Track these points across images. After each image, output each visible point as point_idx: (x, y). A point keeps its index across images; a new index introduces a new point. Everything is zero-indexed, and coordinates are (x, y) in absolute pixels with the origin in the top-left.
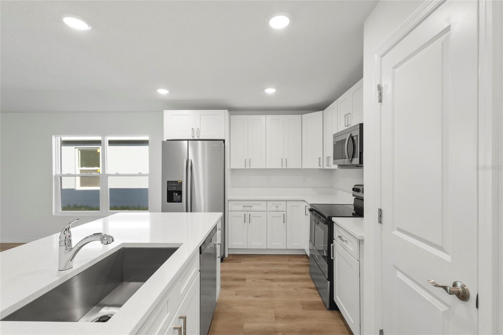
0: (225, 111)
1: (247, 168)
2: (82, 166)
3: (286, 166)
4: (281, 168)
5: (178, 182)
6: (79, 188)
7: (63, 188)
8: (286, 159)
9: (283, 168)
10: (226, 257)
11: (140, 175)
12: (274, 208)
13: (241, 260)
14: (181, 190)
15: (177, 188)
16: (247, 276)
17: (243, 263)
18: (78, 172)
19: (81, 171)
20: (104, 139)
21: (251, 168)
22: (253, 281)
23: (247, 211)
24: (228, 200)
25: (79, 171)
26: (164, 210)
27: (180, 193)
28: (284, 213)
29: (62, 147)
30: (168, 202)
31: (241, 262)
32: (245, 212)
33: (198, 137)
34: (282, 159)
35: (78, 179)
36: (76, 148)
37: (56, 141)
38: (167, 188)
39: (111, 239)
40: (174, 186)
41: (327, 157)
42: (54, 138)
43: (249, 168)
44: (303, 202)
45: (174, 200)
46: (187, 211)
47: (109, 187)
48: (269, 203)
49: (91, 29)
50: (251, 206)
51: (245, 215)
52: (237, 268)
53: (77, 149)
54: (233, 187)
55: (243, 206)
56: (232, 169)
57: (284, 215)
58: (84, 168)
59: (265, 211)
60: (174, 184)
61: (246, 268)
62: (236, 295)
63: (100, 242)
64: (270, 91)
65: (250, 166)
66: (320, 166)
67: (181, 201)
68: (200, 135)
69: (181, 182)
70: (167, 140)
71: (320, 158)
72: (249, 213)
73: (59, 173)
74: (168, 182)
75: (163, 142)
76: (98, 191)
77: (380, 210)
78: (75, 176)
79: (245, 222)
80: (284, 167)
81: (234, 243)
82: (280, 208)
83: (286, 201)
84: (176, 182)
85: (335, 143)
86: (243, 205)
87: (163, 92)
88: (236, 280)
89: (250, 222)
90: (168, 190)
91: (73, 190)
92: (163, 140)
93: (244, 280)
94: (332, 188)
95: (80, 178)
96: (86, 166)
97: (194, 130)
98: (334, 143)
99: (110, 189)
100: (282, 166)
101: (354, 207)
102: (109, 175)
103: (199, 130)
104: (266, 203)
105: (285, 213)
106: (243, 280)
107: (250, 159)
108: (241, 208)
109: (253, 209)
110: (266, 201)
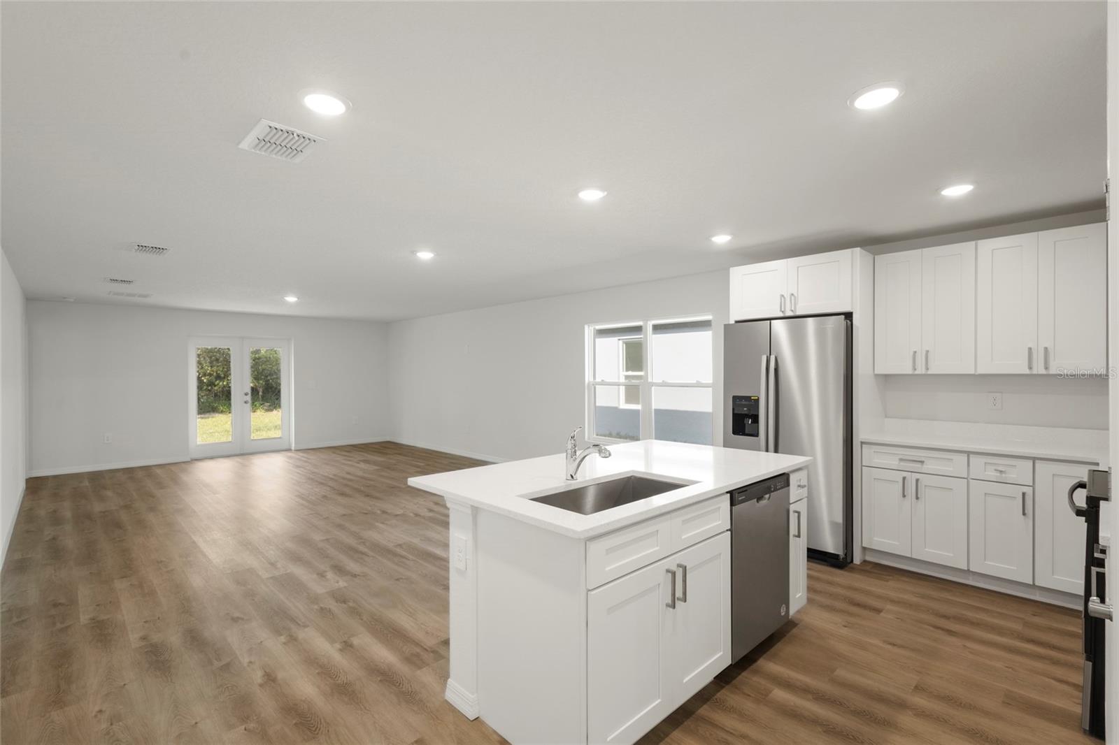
0: (852, 252)
1: (918, 372)
2: (627, 370)
3: (1046, 368)
4: (1027, 371)
5: (752, 398)
6: (623, 406)
7: (598, 404)
8: (1045, 348)
10: (855, 562)
11: (699, 385)
12: (991, 474)
13: (888, 577)
14: (756, 413)
15: (749, 410)
16: (889, 607)
17: (891, 583)
18: (622, 380)
19: (627, 377)
20: (646, 324)
21: (929, 372)
22: (898, 618)
23: (912, 472)
24: (862, 443)
25: (624, 377)
26: (726, 444)
27: (755, 419)
28: (1025, 489)
29: (598, 340)
30: (734, 433)
31: (887, 581)
32: (905, 474)
33: (792, 311)
34: (1030, 349)
35: (622, 389)
36: (619, 340)
37: (589, 331)
38: (733, 409)
39: (608, 453)
40: (745, 406)
42: (586, 327)
45: (747, 432)
46: (767, 450)
47: (654, 407)
48: (973, 459)
49: (607, 195)
50: (922, 462)
52: (873, 589)
53: (621, 342)
54: (886, 417)
55: (901, 460)
56: (887, 377)
58: (630, 373)
59: (964, 478)
60: (744, 402)
61: (893, 594)
62: (845, 627)
63: (598, 455)
64: (957, 191)
65: (928, 369)
67: (757, 435)
68: (797, 307)
69: (757, 398)
70: (737, 322)
72: (918, 476)
73: (592, 379)
74: (735, 398)
75: (727, 327)
76: (637, 411)
78: (618, 384)
79: (904, 496)
80: (1039, 370)
81: (875, 539)
82: (1012, 476)
83: (1035, 459)
84: (748, 398)
86: (901, 457)
87: (721, 239)
88: (858, 605)
89: (917, 498)
90: (736, 412)
91: (616, 408)
92: (729, 321)
93: (878, 611)
95: (626, 388)
96: (633, 370)
97: (784, 298)
99: (655, 410)
100: (1031, 368)
102: (653, 384)
103: (795, 297)
104: (966, 458)
105: (1027, 490)
106: (874, 609)
107: (927, 352)
108: (894, 463)
109: (926, 468)
110: (968, 453)
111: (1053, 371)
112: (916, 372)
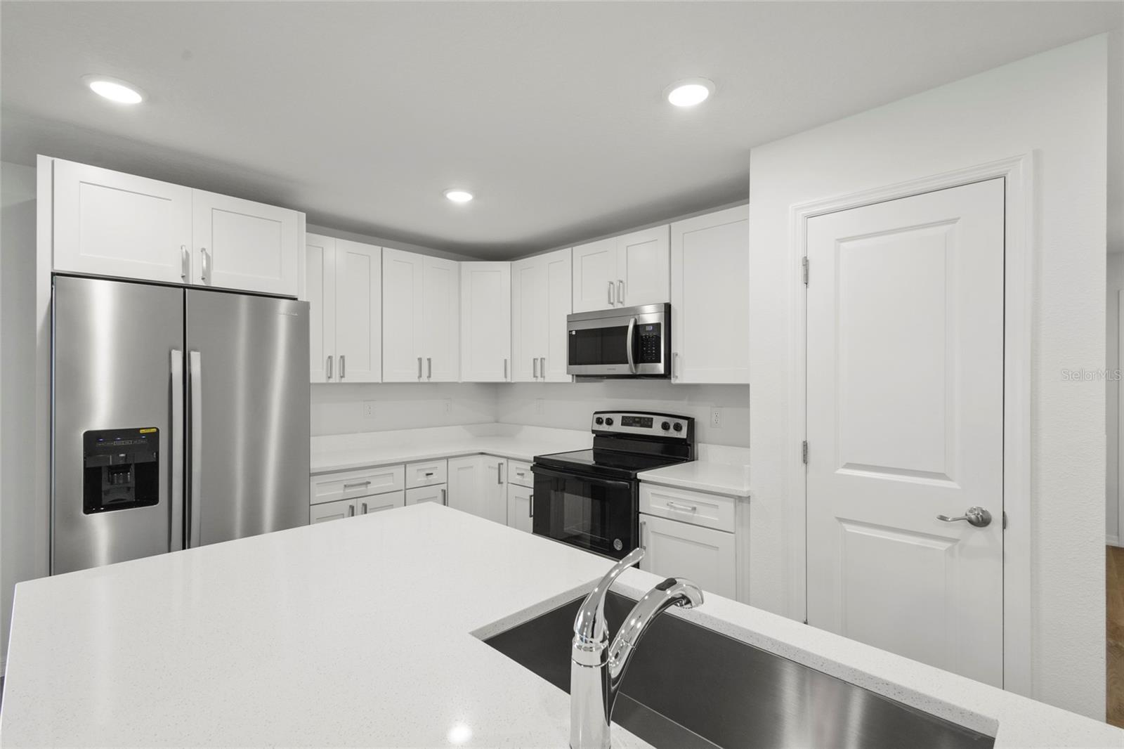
0: (299, 215)
1: (334, 380)
3: (429, 377)
5: (141, 431)
8: (429, 359)
12: (422, 479)
14: (151, 461)
15: (132, 456)
23: (358, 498)
30: (86, 509)
32: (352, 502)
33: (204, 279)
34: (420, 359)
38: (82, 461)
40: (122, 449)
41: (535, 360)
43: (337, 381)
44: (483, 455)
50: (367, 483)
51: (352, 508)
55: (345, 486)
57: (444, 492)
59: (402, 490)
60: (119, 442)
64: (460, 197)
66: (506, 377)
69: (155, 430)
71: (506, 361)
72: (362, 500)
77: (805, 445)
82: (435, 477)
83: (447, 458)
84: (132, 433)
85: (574, 333)
86: (344, 483)
90: (87, 466)
94: (499, 422)
97: (188, 253)
98: (571, 332)
101: (596, 453)
104: (404, 469)
105: (444, 487)
107: (343, 357)
108: (339, 492)
109: (371, 489)
110: (405, 464)
111: (435, 380)
112: (331, 381)
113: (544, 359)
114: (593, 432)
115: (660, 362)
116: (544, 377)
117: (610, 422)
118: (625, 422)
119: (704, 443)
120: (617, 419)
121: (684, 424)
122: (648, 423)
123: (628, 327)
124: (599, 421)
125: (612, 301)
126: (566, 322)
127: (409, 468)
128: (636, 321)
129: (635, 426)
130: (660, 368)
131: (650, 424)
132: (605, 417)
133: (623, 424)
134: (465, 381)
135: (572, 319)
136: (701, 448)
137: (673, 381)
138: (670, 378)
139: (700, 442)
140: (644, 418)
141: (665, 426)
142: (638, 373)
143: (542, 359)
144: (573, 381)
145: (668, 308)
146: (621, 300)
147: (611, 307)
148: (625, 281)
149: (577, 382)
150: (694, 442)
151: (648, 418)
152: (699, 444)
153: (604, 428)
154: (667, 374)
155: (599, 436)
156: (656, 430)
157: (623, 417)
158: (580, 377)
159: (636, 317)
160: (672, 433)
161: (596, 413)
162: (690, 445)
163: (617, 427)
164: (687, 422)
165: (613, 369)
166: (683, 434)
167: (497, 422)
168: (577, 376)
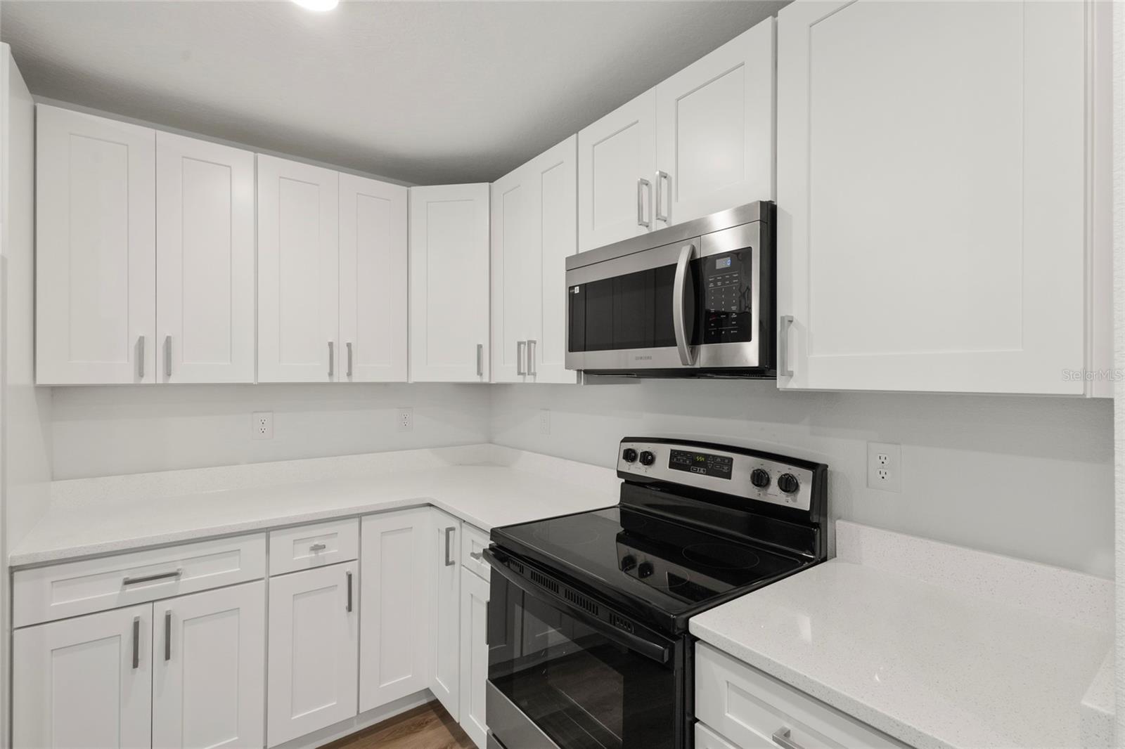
1: (148, 379)
3: (349, 374)
4: (326, 379)
8: (349, 345)
9: (335, 380)
12: (304, 557)
21: (173, 381)
23: (152, 603)
24: (14, 570)
32: (139, 612)
34: (331, 344)
41: (519, 344)
43: (160, 381)
44: (428, 508)
50: (175, 574)
51: (136, 625)
54: (53, 478)
55: (126, 582)
56: (55, 392)
57: (350, 577)
65: (169, 374)
66: (480, 373)
71: (480, 347)
72: (166, 605)
79: (135, 665)
80: (341, 377)
82: (332, 553)
83: (360, 516)
85: (577, 290)
86: (124, 576)
89: (167, 657)
94: (490, 443)
98: (572, 288)
100: (331, 374)
101: (623, 514)
104: (264, 541)
105: (351, 568)
107: (168, 341)
108: (111, 592)
109: (185, 583)
110: (267, 531)
111: (356, 378)
112: (144, 381)
113: (535, 342)
114: (620, 474)
115: (748, 339)
116: (534, 374)
117: (648, 459)
118: (678, 461)
119: (849, 519)
120: (663, 453)
121: (805, 479)
122: (723, 469)
123: (674, 267)
124: (629, 456)
125: (646, 219)
126: (565, 271)
127: (275, 539)
128: (693, 252)
129: (695, 472)
130: (750, 353)
131: (725, 469)
132: (640, 448)
133: (672, 465)
134: (416, 381)
135: (573, 264)
136: (842, 531)
137: (781, 383)
138: (774, 377)
139: (839, 518)
140: (714, 456)
141: (760, 479)
142: (697, 366)
143: (530, 342)
144: (579, 381)
145: (769, 213)
146: (664, 213)
147: (645, 231)
148: (672, 174)
149: (588, 382)
150: (826, 515)
151: (723, 458)
152: (838, 522)
153: (638, 469)
154: (767, 367)
155: (631, 483)
156: (738, 484)
157: (673, 452)
158: (591, 375)
159: (694, 242)
160: (774, 495)
161: (626, 440)
162: (817, 525)
163: (661, 471)
164: (809, 473)
165: (649, 358)
166: (802, 500)
167: (490, 442)
168: (587, 372)
